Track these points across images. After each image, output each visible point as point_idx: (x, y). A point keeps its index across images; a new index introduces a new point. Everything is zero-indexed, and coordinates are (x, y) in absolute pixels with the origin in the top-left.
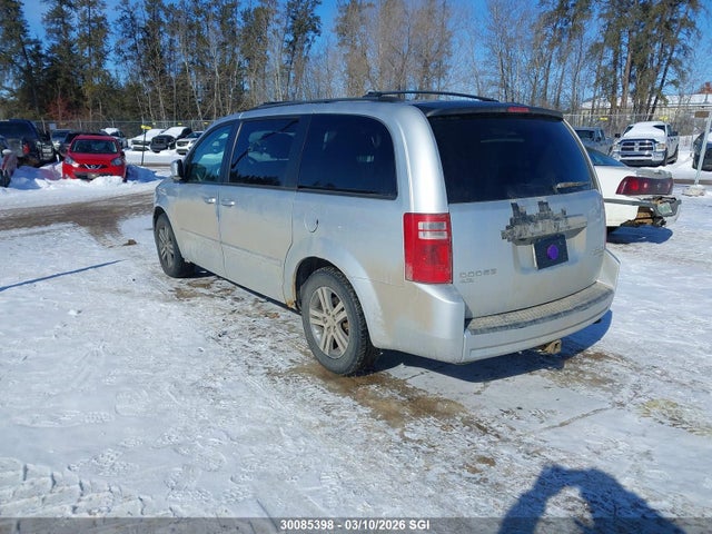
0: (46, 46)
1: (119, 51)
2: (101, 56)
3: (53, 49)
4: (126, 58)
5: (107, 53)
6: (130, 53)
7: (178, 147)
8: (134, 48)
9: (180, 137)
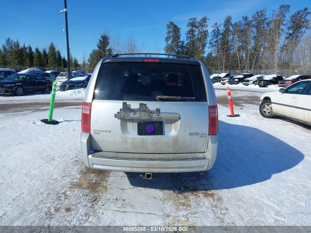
0: (186, 43)
1: (211, 43)
2: (204, 46)
3: (188, 44)
4: (213, 46)
5: (206, 44)
6: (215, 44)
7: (222, 81)
8: (217, 41)
9: (224, 77)
